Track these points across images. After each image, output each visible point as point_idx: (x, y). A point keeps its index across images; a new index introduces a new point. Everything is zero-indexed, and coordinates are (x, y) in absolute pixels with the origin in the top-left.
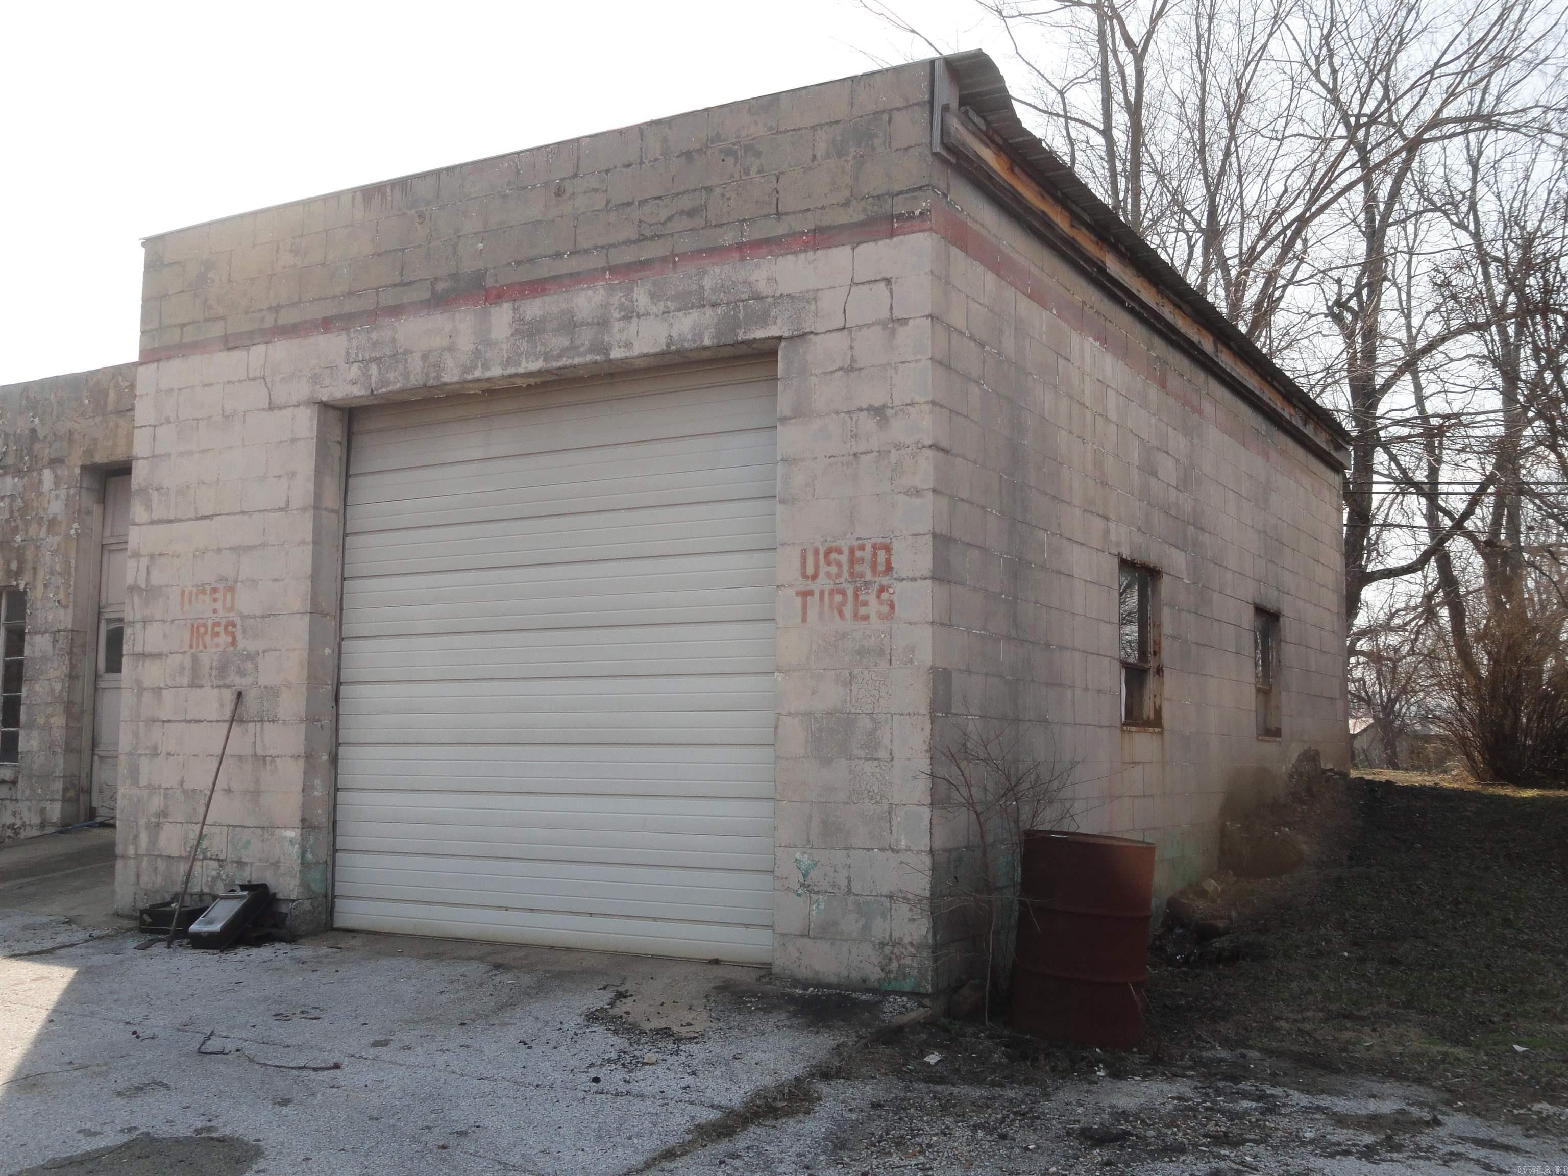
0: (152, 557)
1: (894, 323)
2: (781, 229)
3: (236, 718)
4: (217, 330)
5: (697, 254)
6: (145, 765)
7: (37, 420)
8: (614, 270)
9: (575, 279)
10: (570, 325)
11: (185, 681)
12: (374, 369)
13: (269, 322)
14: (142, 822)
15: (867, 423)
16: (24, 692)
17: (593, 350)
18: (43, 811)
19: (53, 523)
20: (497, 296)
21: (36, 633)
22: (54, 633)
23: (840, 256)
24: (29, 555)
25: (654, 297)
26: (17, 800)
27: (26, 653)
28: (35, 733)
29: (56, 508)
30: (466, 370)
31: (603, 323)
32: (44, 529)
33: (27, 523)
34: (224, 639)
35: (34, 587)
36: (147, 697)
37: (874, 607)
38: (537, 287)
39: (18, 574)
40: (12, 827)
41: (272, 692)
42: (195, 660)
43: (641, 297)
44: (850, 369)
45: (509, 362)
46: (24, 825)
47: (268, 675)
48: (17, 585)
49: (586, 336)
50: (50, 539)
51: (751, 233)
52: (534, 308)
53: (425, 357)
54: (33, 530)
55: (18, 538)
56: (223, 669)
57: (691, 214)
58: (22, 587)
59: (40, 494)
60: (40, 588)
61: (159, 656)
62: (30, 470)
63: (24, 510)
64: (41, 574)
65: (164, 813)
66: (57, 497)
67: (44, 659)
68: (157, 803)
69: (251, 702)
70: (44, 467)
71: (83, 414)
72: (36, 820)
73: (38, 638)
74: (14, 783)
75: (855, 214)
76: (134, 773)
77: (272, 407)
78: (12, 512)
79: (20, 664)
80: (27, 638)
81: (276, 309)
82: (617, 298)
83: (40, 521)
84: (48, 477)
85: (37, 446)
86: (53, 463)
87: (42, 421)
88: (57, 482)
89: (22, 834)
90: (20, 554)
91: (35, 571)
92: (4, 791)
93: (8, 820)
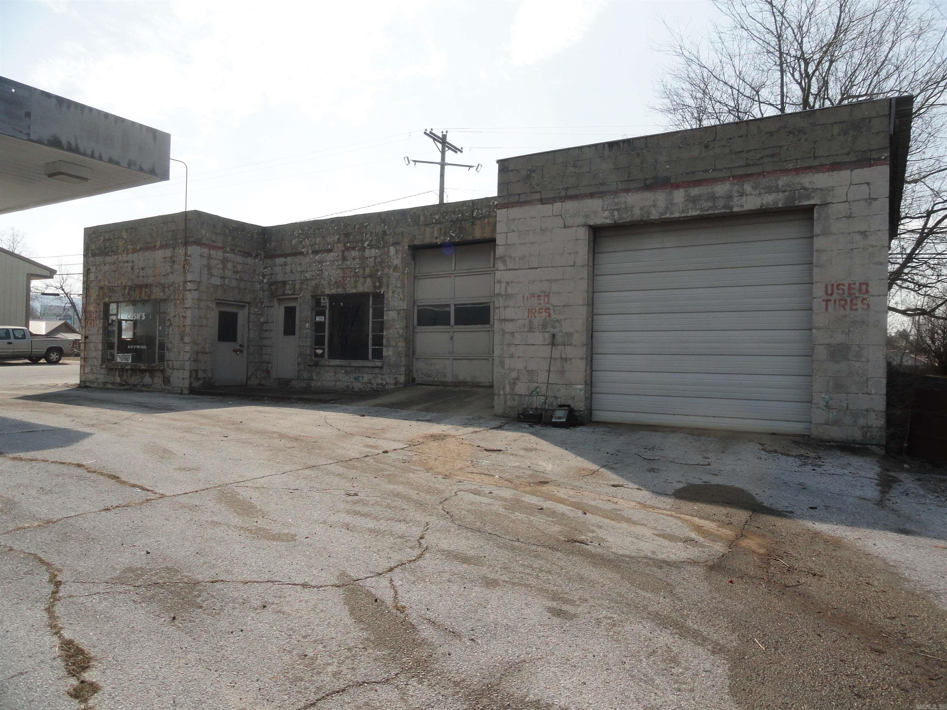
0: (508, 283)
1: (871, 200)
2: (816, 163)
3: (553, 344)
4: (537, 196)
5: (775, 172)
6: (507, 361)
7: (386, 227)
8: (735, 177)
9: (715, 180)
10: (713, 197)
11: (526, 330)
12: (616, 213)
13: (563, 193)
14: (507, 382)
15: (858, 237)
16: (385, 333)
17: (724, 207)
18: (396, 378)
19: (396, 268)
20: (677, 186)
21: (389, 311)
22: (398, 311)
23: (845, 174)
24: (385, 280)
25: (754, 188)
26: (383, 374)
27: (385, 318)
28: (391, 349)
29: (397, 261)
30: (662, 214)
31: (730, 197)
32: (392, 270)
33: (383, 268)
34: (544, 314)
35: (388, 293)
36: (507, 336)
37: (860, 305)
38: (698, 183)
39: (380, 287)
40: (382, 384)
41: (570, 335)
42: (530, 322)
43: (748, 188)
44: (849, 217)
45: (683, 211)
46: (387, 383)
47: (566, 327)
48: (380, 292)
49: (721, 203)
50: (395, 274)
51: (800, 164)
52: (695, 191)
53: (642, 209)
54: (386, 270)
55: (379, 273)
56: (545, 326)
57: (772, 156)
58: (382, 292)
59: (389, 256)
60: (390, 294)
61: (512, 320)
62: (384, 247)
63: (381, 263)
64: (391, 287)
65: (518, 379)
66: (397, 258)
67: (393, 320)
68: (514, 375)
69: (559, 339)
70: (390, 246)
71: (408, 225)
72: (394, 382)
73: (390, 312)
74: (382, 368)
75: (852, 158)
76: (502, 364)
77: (565, 227)
78: (375, 263)
79: (382, 323)
80: (385, 312)
81: (567, 189)
82: (736, 188)
83: (390, 267)
84: (392, 250)
85: (386, 237)
86: (395, 244)
87: (389, 228)
88: (397, 252)
89: (387, 387)
90: (380, 279)
91: (388, 286)
92: (377, 371)
93: (380, 381)
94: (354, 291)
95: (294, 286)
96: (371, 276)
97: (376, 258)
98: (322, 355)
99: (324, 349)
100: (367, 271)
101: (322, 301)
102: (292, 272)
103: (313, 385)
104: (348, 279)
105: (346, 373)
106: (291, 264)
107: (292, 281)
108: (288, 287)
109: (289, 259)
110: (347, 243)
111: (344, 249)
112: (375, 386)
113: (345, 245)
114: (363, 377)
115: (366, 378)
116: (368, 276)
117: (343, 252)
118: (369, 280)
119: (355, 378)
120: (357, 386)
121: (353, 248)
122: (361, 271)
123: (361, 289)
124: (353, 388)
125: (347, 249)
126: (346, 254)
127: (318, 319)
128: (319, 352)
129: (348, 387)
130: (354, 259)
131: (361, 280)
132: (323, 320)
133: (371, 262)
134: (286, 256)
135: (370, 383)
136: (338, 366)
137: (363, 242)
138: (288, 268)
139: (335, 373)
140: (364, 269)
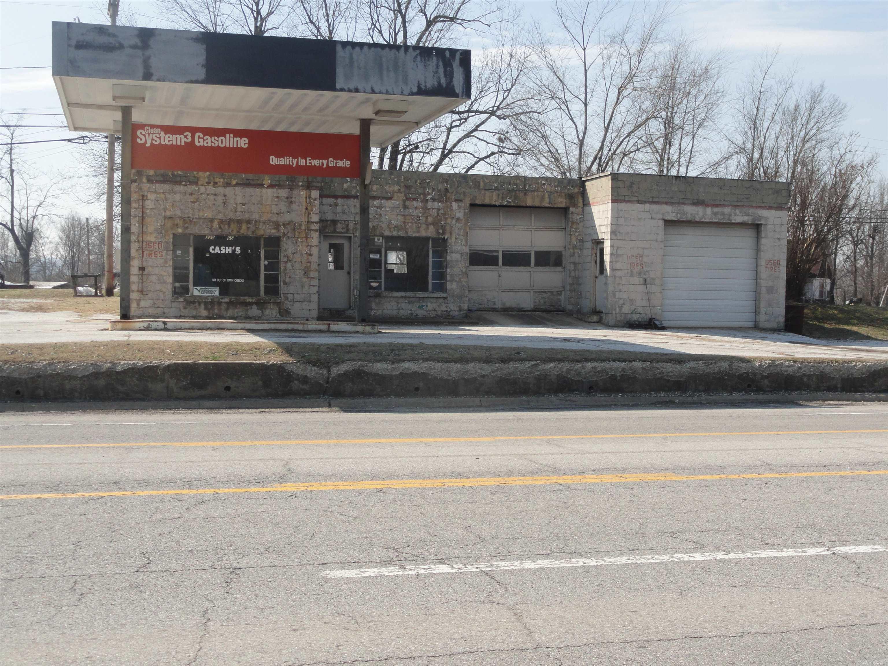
0: (618, 248)
1: (782, 225)
2: (763, 205)
3: (645, 283)
4: (636, 199)
5: (748, 206)
6: (618, 295)
7: (448, 186)
8: (733, 206)
9: (724, 206)
10: (723, 214)
11: (629, 275)
12: (679, 215)
13: (651, 199)
14: (617, 306)
15: (777, 240)
16: (448, 271)
17: (728, 219)
18: (460, 306)
19: (458, 220)
20: (708, 206)
21: (452, 253)
22: (461, 253)
23: (773, 212)
24: (448, 228)
25: (740, 212)
26: (447, 303)
27: (448, 259)
28: (454, 283)
29: (460, 214)
30: (701, 219)
31: (730, 215)
32: (454, 221)
33: (446, 219)
34: (640, 267)
35: (451, 239)
36: (617, 279)
37: (777, 270)
38: (717, 206)
39: (444, 233)
40: (447, 311)
41: (654, 279)
42: (632, 271)
43: (738, 212)
44: (774, 231)
45: (710, 219)
46: (452, 311)
47: (652, 275)
49: (727, 217)
50: (457, 224)
51: (758, 205)
52: (716, 210)
53: (691, 215)
54: (449, 221)
55: (442, 223)
56: (640, 273)
57: (747, 198)
58: (445, 238)
59: (451, 210)
60: (453, 239)
61: (621, 270)
62: (446, 202)
63: (444, 214)
64: (453, 235)
65: (624, 304)
66: (459, 212)
67: (457, 261)
68: (621, 302)
69: (648, 281)
70: (453, 202)
71: (470, 188)
72: (458, 309)
73: (454, 255)
74: (446, 298)
75: (775, 205)
76: (614, 295)
77: (652, 219)
78: (438, 214)
79: (445, 262)
80: (448, 254)
81: (653, 197)
82: (733, 211)
83: (452, 218)
84: (455, 205)
85: (448, 195)
86: (456, 201)
87: (451, 187)
88: (459, 207)
89: (451, 313)
90: (443, 228)
91: (451, 234)
92: (441, 300)
93: (443, 308)
94: (417, 235)
95: (348, 225)
96: (433, 224)
97: (439, 210)
98: (379, 287)
99: (380, 283)
100: (430, 220)
101: (376, 240)
102: (344, 213)
103: (372, 313)
104: (410, 224)
105: (409, 302)
106: (343, 205)
107: (345, 221)
108: (339, 226)
109: (340, 201)
110: (409, 193)
111: (405, 198)
112: (439, 313)
113: (405, 195)
114: (427, 306)
115: (431, 306)
116: (430, 224)
117: (404, 201)
118: (431, 227)
119: (419, 307)
120: (421, 313)
121: (415, 199)
122: (424, 219)
123: (423, 233)
124: (417, 315)
125: (409, 199)
126: (407, 203)
127: (372, 256)
128: (374, 285)
129: (412, 314)
130: (416, 208)
131: (424, 226)
132: (378, 257)
133: (434, 213)
134: (336, 197)
135: (435, 310)
136: (402, 297)
137: (425, 195)
138: (339, 209)
139: (398, 303)
140: (427, 218)
